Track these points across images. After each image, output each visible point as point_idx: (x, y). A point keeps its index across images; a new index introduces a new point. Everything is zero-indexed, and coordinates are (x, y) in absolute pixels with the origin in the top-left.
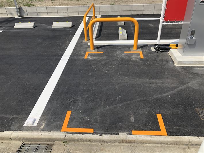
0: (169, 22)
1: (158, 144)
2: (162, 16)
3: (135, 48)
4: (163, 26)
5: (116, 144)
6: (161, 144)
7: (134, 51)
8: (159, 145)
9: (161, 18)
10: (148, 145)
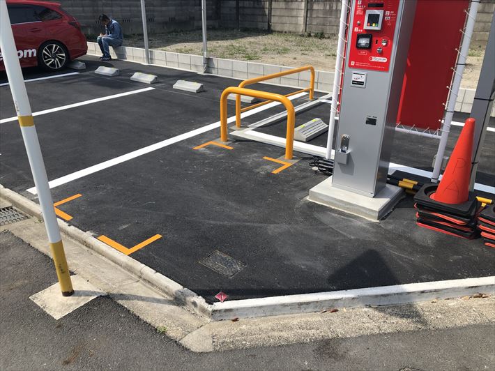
1: (113, 261)
5: (77, 243)
6: (115, 263)
8: (113, 264)
10: (104, 258)
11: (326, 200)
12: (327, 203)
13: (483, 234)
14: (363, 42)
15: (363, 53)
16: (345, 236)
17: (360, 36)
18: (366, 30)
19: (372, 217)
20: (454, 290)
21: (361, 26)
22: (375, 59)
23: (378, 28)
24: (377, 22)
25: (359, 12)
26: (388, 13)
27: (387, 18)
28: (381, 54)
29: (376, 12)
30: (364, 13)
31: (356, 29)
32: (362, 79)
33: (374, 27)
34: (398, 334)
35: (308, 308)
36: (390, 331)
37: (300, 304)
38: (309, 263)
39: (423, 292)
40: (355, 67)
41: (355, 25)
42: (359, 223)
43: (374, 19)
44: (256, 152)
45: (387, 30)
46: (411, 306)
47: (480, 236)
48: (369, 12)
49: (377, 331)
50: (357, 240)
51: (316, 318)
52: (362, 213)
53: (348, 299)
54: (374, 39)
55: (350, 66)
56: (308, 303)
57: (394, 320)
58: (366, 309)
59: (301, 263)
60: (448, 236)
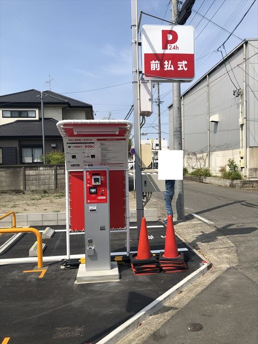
0: (77, 232)
2: (67, 227)
3: (39, 266)
4: (71, 236)
7: (38, 269)
9: (67, 230)
11: (88, 279)
12: (89, 281)
13: (163, 268)
14: (93, 190)
15: (93, 196)
16: (113, 292)
17: (91, 188)
18: (93, 185)
19: (117, 279)
20: (173, 293)
21: (90, 183)
22: (99, 198)
23: (100, 184)
24: (98, 181)
25: (89, 177)
26: (102, 177)
27: (102, 179)
28: (102, 195)
29: (97, 177)
30: (91, 177)
31: (88, 185)
32: (95, 208)
33: (97, 184)
34: (173, 317)
35: (130, 329)
36: (169, 318)
37: (127, 328)
38: (111, 310)
39: (165, 299)
40: (90, 203)
41: (87, 183)
42: (113, 284)
43: (96, 180)
44: (14, 271)
45: (103, 184)
46: (165, 307)
47: (163, 270)
48: (93, 177)
49: (165, 321)
50: (120, 291)
51: (137, 331)
52: (110, 279)
53: (142, 315)
54: (98, 189)
55: (87, 203)
56: (129, 326)
57: (166, 313)
58: (151, 317)
59: (108, 311)
60: (151, 275)
